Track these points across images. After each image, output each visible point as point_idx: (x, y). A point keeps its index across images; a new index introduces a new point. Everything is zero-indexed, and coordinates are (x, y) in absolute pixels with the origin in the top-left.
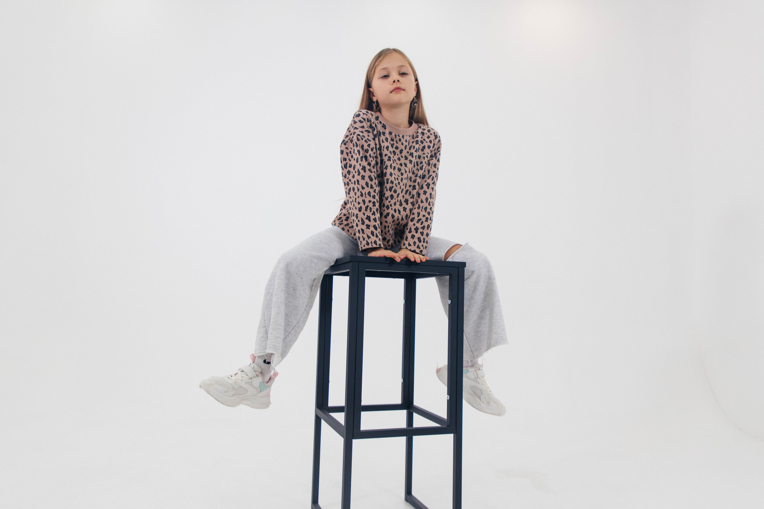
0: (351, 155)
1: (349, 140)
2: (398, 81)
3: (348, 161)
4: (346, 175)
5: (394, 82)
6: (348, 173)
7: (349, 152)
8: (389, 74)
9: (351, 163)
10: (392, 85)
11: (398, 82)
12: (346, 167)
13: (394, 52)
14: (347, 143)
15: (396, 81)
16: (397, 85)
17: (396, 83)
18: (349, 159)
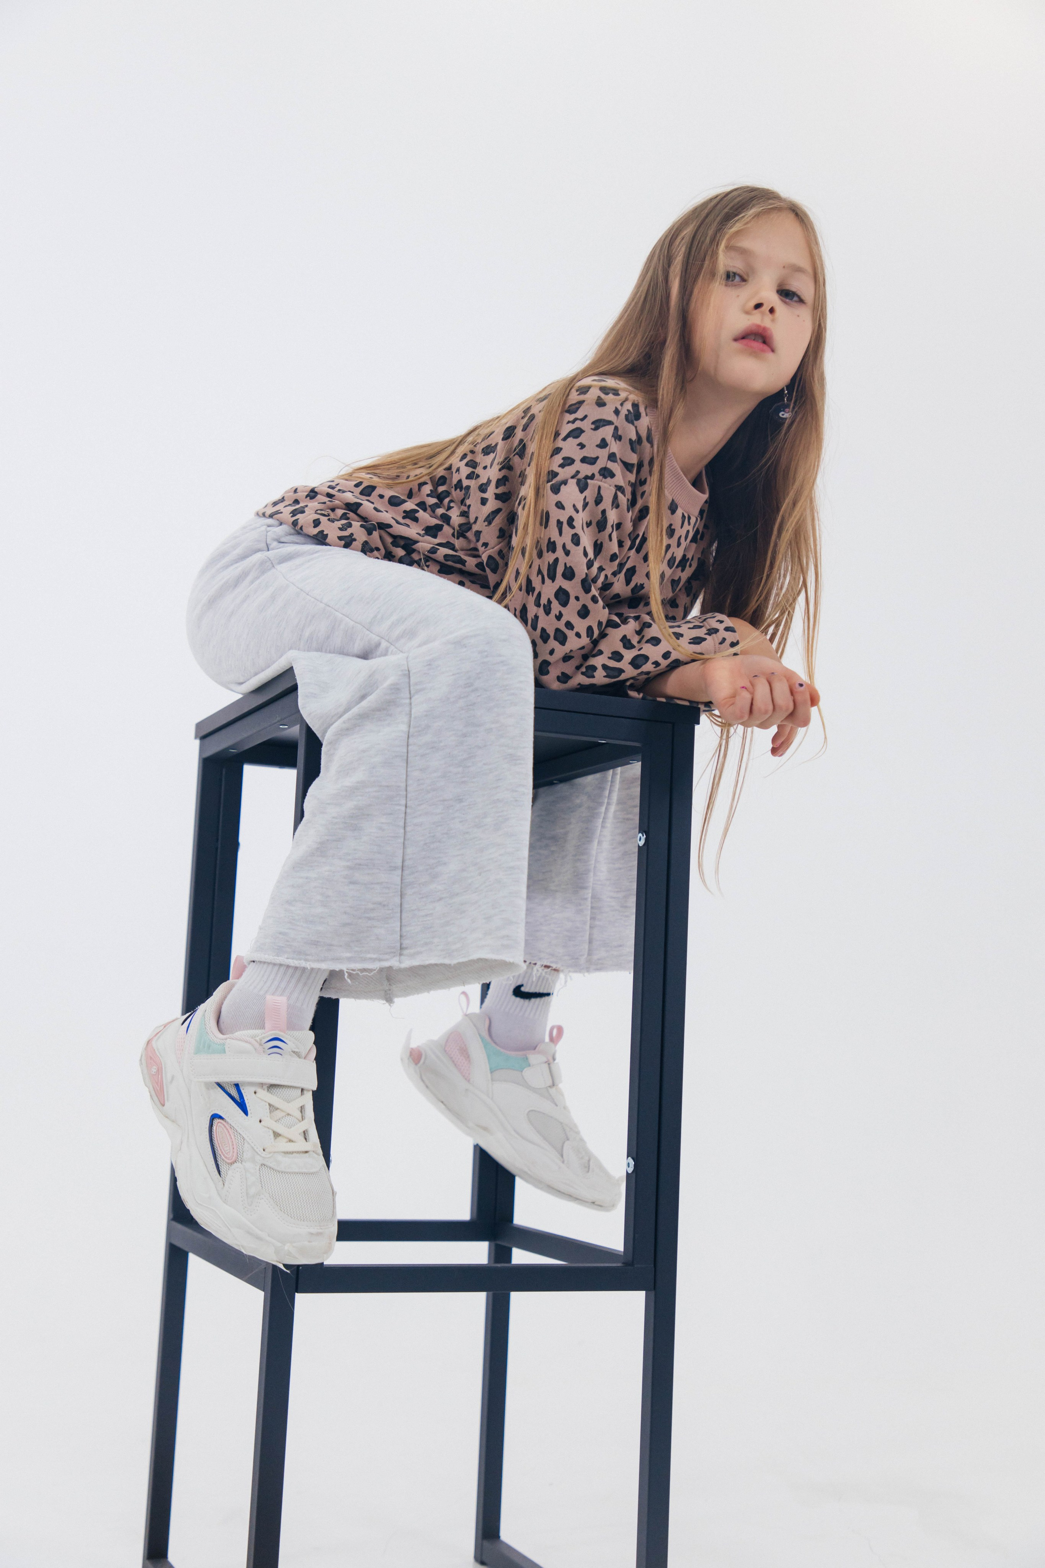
0: (573, 531)
1: (573, 477)
2: (772, 311)
3: (560, 553)
4: (549, 602)
5: (758, 306)
6: (557, 595)
7: (564, 520)
8: (748, 275)
9: (571, 561)
10: (747, 313)
11: (768, 313)
12: (552, 573)
13: (792, 216)
14: (563, 487)
15: (766, 308)
16: (762, 320)
17: (763, 314)
18: (564, 546)
